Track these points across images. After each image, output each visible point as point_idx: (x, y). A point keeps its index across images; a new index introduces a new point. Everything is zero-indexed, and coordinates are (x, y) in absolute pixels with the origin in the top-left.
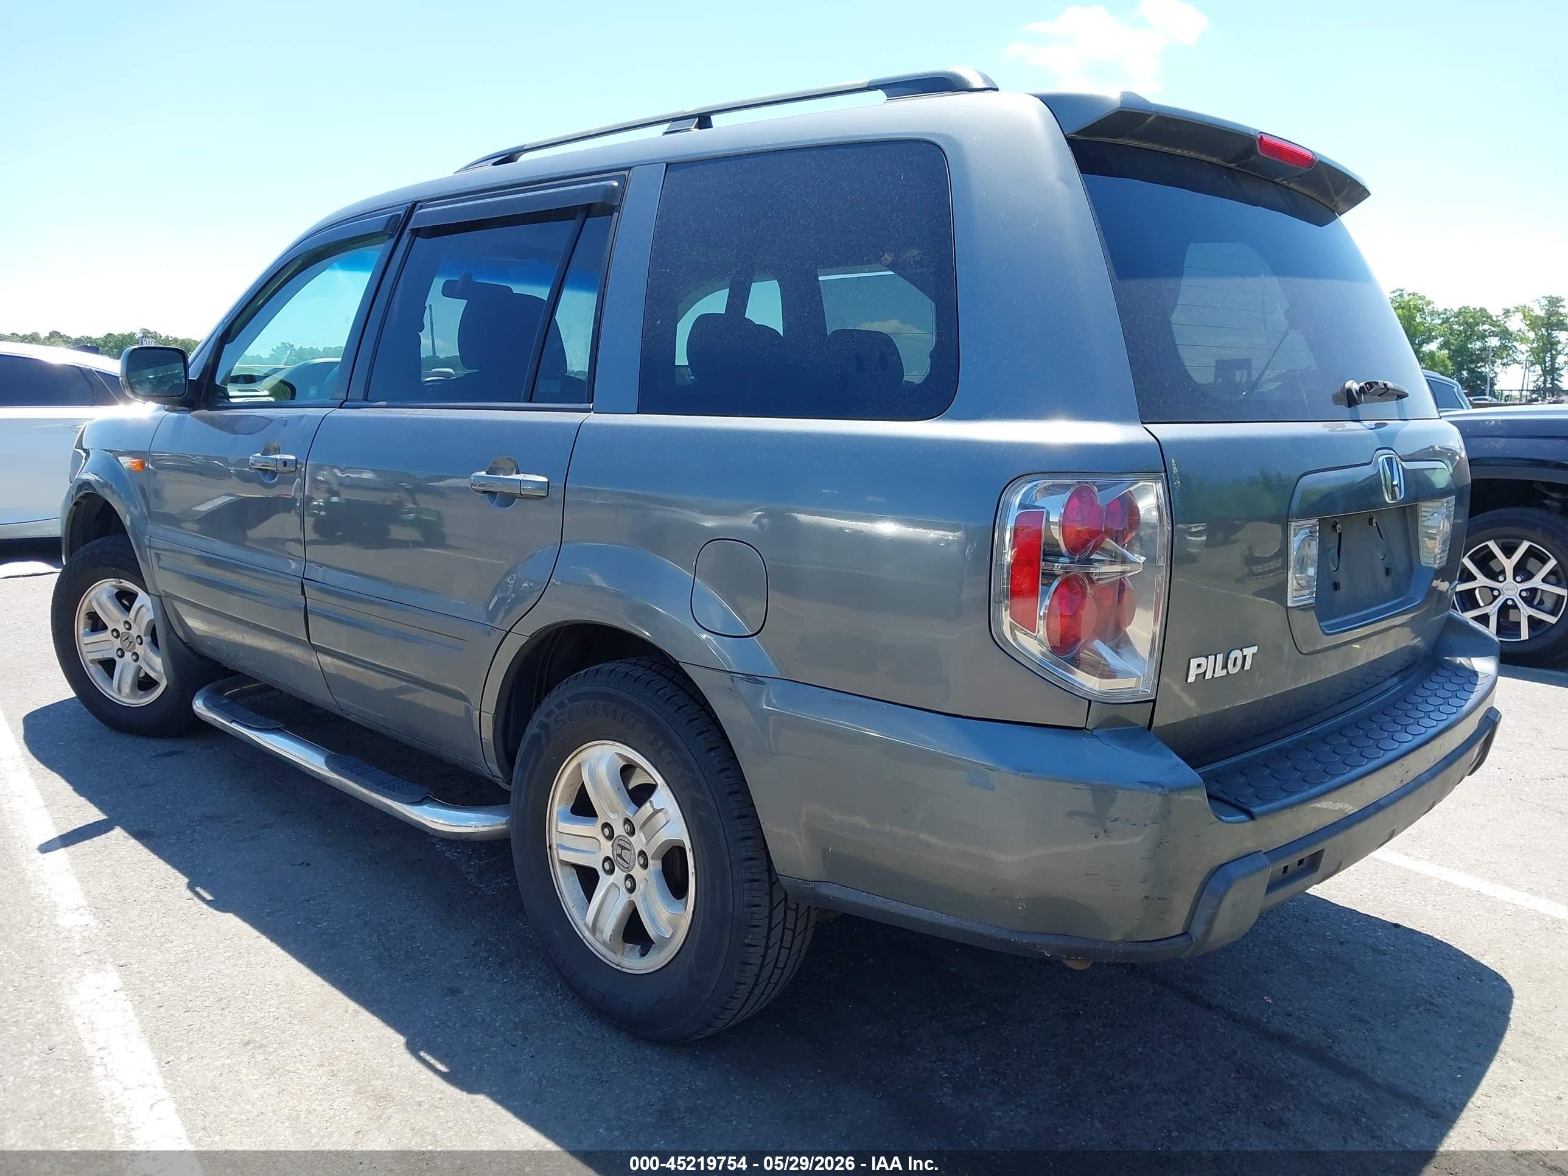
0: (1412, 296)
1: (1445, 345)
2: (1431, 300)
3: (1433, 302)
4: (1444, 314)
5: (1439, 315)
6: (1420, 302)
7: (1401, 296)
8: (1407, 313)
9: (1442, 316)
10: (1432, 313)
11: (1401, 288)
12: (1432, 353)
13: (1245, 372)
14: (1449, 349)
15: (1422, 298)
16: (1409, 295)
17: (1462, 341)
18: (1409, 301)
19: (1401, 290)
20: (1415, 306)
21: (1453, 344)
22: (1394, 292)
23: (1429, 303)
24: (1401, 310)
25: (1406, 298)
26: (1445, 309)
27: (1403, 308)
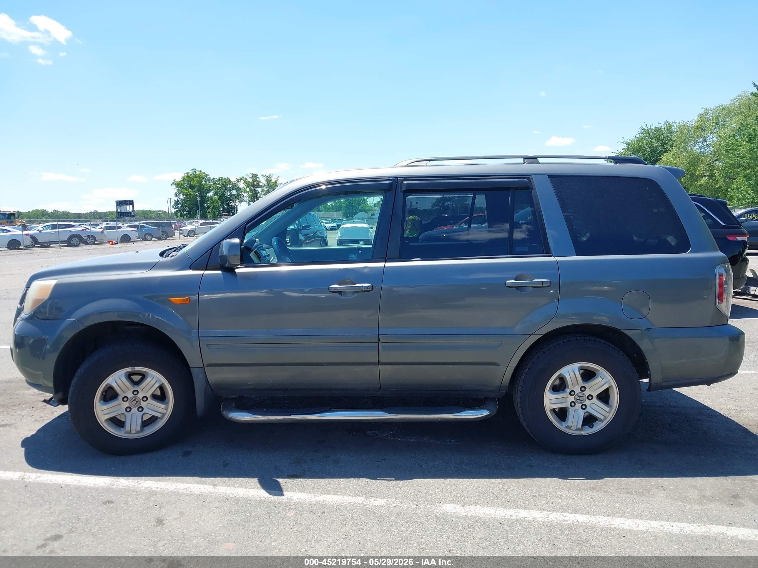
0: (199, 172)
1: (216, 193)
2: (208, 174)
3: (209, 175)
4: (214, 180)
5: (212, 181)
6: (203, 175)
7: (195, 172)
8: (199, 179)
9: (213, 181)
10: (209, 180)
11: (195, 168)
12: (211, 197)
13: (131, 206)
14: (218, 195)
15: (204, 173)
16: (199, 171)
17: (222, 192)
18: (199, 174)
19: (195, 169)
20: (202, 177)
21: (219, 193)
22: (192, 170)
23: (207, 175)
24: (196, 178)
25: (198, 173)
26: (214, 178)
27: (197, 177)
